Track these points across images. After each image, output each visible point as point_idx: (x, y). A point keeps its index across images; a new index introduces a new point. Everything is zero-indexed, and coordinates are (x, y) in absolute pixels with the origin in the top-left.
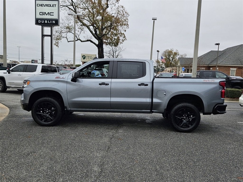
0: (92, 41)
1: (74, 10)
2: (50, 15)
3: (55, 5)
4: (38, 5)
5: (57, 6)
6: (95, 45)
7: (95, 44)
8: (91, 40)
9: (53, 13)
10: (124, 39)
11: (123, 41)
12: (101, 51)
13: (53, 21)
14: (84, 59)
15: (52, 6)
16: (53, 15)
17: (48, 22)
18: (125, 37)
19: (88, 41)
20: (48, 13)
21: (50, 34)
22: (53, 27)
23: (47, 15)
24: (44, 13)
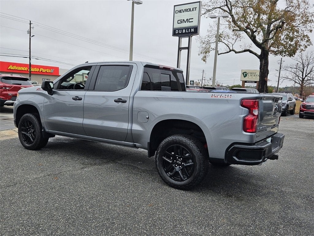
0: (252, 51)
1: (229, 12)
2: (189, 22)
3: (196, 8)
4: (177, 12)
5: (198, 9)
6: (257, 56)
7: (255, 54)
8: (251, 49)
9: (193, 19)
10: (308, 43)
11: (306, 47)
12: (264, 64)
13: (192, 29)
14: (245, 77)
15: (191, 10)
16: (192, 22)
17: (186, 31)
18: (309, 40)
19: (245, 51)
20: (187, 20)
21: (188, 46)
22: (192, 36)
23: (185, 22)
24: (182, 21)
